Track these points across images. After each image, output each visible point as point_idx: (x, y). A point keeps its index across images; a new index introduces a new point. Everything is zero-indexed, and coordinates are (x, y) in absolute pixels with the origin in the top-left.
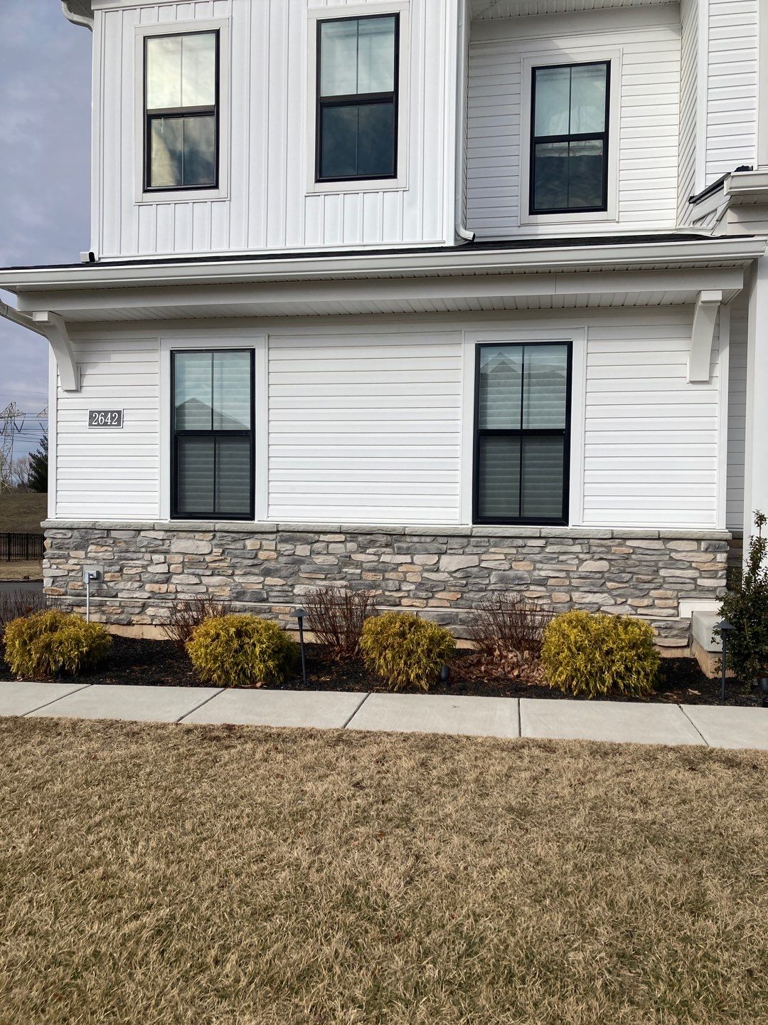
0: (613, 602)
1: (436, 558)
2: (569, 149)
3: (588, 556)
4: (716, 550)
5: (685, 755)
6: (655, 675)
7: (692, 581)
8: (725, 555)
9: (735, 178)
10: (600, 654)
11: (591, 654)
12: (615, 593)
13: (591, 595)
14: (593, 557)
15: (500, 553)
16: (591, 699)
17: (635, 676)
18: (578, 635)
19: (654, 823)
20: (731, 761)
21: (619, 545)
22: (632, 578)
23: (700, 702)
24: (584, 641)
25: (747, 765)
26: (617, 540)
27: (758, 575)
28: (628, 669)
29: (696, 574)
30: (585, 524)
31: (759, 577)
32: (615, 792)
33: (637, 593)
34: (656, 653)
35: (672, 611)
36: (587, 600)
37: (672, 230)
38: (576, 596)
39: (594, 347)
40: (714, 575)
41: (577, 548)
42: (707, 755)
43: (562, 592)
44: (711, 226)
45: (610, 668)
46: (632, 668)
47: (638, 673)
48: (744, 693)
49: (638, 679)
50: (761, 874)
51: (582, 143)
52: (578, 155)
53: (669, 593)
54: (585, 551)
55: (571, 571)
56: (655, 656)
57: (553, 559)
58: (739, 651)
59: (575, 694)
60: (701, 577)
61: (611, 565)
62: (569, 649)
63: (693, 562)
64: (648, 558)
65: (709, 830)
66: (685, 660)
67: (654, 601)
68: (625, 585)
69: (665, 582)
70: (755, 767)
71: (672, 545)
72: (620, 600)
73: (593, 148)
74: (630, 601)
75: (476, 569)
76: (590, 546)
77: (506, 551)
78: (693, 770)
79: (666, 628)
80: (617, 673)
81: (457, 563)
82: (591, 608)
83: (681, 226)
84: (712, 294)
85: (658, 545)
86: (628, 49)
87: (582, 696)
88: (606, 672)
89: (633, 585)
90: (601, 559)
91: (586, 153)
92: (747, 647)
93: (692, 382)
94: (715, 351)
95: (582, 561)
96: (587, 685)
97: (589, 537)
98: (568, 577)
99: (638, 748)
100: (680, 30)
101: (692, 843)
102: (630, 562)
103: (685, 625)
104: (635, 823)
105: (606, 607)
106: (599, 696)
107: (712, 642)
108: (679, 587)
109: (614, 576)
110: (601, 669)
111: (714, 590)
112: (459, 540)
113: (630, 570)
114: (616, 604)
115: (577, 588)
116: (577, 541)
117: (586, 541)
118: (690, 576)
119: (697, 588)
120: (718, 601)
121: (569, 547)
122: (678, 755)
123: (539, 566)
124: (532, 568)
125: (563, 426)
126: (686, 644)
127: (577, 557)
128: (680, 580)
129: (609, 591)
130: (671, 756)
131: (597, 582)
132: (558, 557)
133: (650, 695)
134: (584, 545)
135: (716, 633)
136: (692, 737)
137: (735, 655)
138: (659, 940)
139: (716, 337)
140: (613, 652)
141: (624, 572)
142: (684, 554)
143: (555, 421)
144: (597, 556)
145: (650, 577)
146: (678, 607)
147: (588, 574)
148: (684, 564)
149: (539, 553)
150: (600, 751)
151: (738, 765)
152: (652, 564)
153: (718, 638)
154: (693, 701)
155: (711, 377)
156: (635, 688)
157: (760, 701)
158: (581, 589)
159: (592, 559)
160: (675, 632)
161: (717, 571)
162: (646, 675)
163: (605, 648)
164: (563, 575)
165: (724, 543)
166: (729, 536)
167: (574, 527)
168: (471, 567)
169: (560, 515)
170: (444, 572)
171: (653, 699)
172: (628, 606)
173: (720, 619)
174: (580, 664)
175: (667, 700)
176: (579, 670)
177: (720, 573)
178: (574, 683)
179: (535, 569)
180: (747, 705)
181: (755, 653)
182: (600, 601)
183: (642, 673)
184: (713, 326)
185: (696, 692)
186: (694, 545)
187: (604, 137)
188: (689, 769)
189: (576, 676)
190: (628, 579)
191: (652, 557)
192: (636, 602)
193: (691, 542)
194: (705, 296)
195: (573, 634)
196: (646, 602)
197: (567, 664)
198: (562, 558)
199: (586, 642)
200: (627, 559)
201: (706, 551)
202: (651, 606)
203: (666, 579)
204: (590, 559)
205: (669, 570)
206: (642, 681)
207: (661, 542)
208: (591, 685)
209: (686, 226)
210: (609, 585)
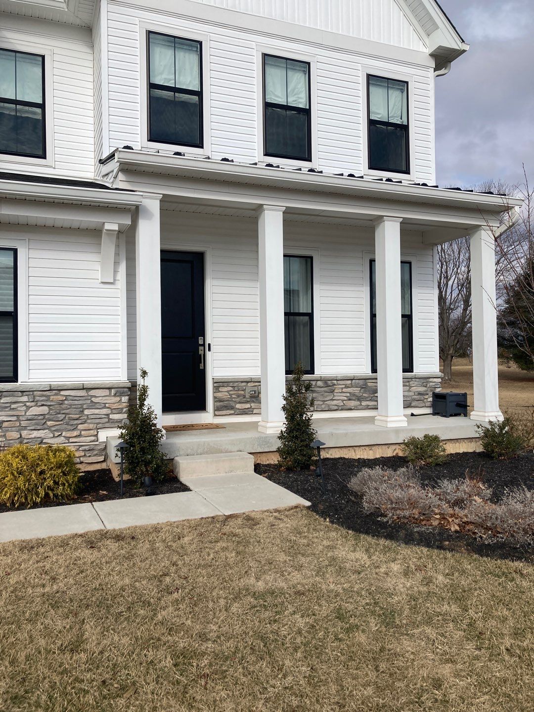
0: (52, 435)
2: (16, 110)
3: (33, 404)
4: (122, 394)
5: (89, 538)
6: (76, 484)
7: (106, 417)
8: (127, 398)
9: (121, 153)
10: (35, 475)
11: (28, 475)
12: (53, 429)
13: (35, 432)
14: (37, 404)
16: (29, 509)
17: (61, 488)
18: (19, 463)
19: (57, 592)
20: (118, 537)
21: (56, 395)
22: (65, 417)
23: (107, 498)
24: (23, 467)
25: (128, 537)
26: (54, 391)
27: (144, 410)
28: (56, 483)
29: (109, 411)
30: (29, 381)
31: (144, 411)
32: (33, 575)
33: (70, 427)
34: (77, 469)
35: (93, 438)
36: (33, 436)
37: (92, 179)
38: (24, 433)
39: (33, 254)
40: (120, 411)
41: (25, 399)
42: (104, 535)
43: (14, 431)
44: (111, 181)
45: (42, 484)
46: (59, 482)
47: (64, 485)
48: (136, 489)
49: (63, 489)
50: (124, 610)
51: (27, 108)
52: (23, 115)
53: (91, 426)
54: (31, 400)
55: (21, 415)
56: (77, 471)
57: (6, 407)
58: (132, 461)
59: (16, 506)
60: (112, 413)
61: (50, 409)
62: (12, 474)
63: (107, 403)
64: (76, 402)
65: (95, 588)
66: (103, 471)
67: (81, 433)
68: (61, 423)
69: (88, 418)
70: (133, 538)
71: (92, 393)
72: (57, 434)
73: (35, 113)
74: (64, 434)
76: (34, 396)
78: (92, 547)
79: (89, 450)
80: (48, 487)
82: (36, 441)
83: (97, 178)
84: (112, 225)
85: (82, 393)
86: (56, 51)
87: (22, 507)
88: (40, 487)
89: (66, 422)
90: (43, 405)
91: (30, 116)
92: (137, 458)
93: (103, 283)
94: (116, 263)
95: (28, 408)
96: (26, 499)
97: (34, 390)
98: (18, 420)
99: (56, 539)
100: (92, 47)
101: (81, 600)
102: (64, 406)
103: (102, 447)
104: (43, 595)
105: (47, 440)
106: (35, 506)
107: (116, 457)
108: (97, 421)
109: (52, 416)
110: (36, 485)
111: (120, 421)
113: (64, 412)
114: (54, 437)
115: (25, 428)
116: (25, 394)
117: (31, 393)
118: (105, 413)
119: (110, 421)
120: (119, 429)
121: (18, 398)
122: (84, 539)
125: (11, 309)
126: (103, 459)
127: (25, 405)
128: (98, 416)
129: (49, 428)
130: (79, 540)
131: (40, 422)
132: (10, 406)
133: (73, 499)
134: (30, 396)
135: (118, 450)
136: (96, 525)
137: (130, 464)
138: (45, 678)
139: (117, 254)
140: (45, 472)
141: (59, 414)
142: (100, 398)
143: (5, 306)
144: (39, 404)
145: (78, 416)
146: (97, 435)
147: (33, 417)
148: (101, 405)
150: (27, 547)
151: (123, 539)
152: (79, 406)
153: (119, 454)
154: (102, 499)
155: (115, 280)
156: (62, 495)
157: (145, 492)
158: (28, 428)
159: (36, 405)
160: (96, 452)
161: (122, 409)
162: (70, 485)
163: (39, 470)
164: (14, 418)
165: (126, 389)
166: (129, 385)
167: (22, 383)
169: (11, 374)
171: (75, 501)
172: (63, 438)
173: (121, 441)
174: (21, 484)
175: (84, 501)
176: (20, 489)
177: (125, 410)
178: (16, 498)
180: (137, 496)
181: (142, 461)
182: (42, 435)
183: (67, 484)
184: (114, 246)
185: (105, 492)
186: (107, 392)
187: (42, 106)
188: (90, 547)
189: (17, 493)
190: (62, 418)
191: (78, 401)
192: (68, 434)
193: (105, 390)
194: (107, 226)
195: (16, 463)
196: (75, 433)
197: (10, 486)
198: (13, 406)
199: (25, 467)
200: (62, 404)
201: (115, 395)
202: (79, 436)
203: (89, 416)
204: (35, 406)
205: (91, 410)
206: (67, 490)
207: (85, 391)
208: (29, 499)
209: (99, 178)
210: (49, 423)
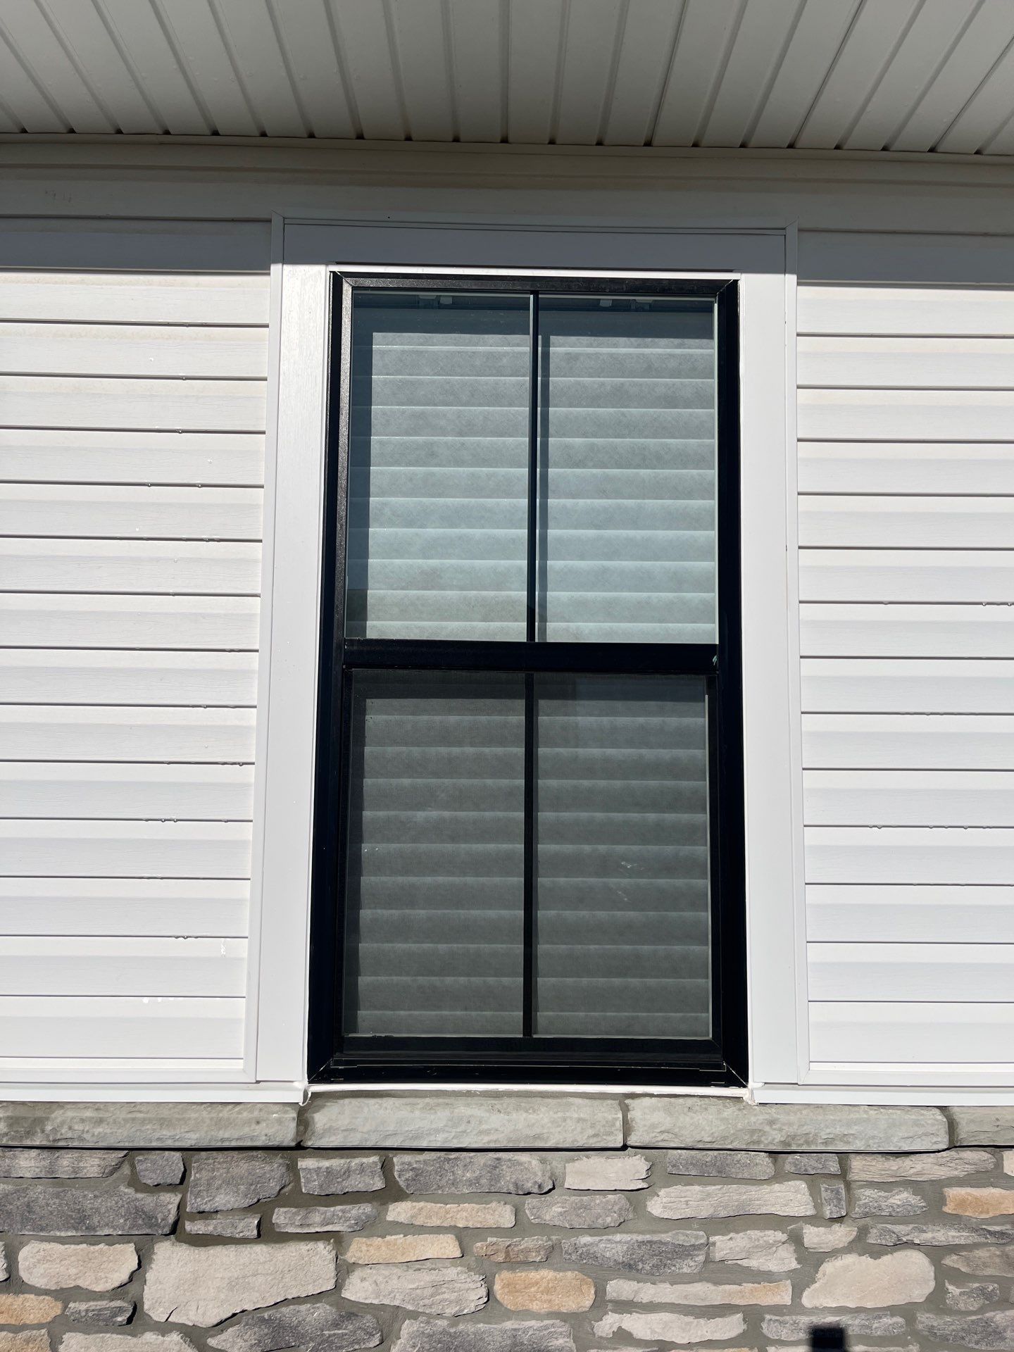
1: (126, 1258)
3: (841, 1235)
14: (863, 1237)
15: (438, 1230)
21: (978, 1178)
26: (969, 1155)
41: (792, 1199)
54: (828, 1212)
55: (770, 1311)
57: (682, 1252)
61: (943, 1275)
75: (323, 1311)
76: (849, 1187)
77: (466, 1215)
81: (232, 1285)
90: (901, 1245)
95: (811, 1261)
98: (754, 1339)
109: (961, 1323)
112: (242, 1166)
116: (789, 1163)
117: (831, 1165)
121: (753, 1192)
123: (619, 1288)
124: (587, 1301)
125: (707, 632)
127: (795, 1241)
132: (708, 1244)
134: (823, 1184)
144: (879, 1234)
147: (843, 1321)
149: (620, 1226)
159: (860, 1245)
164: (729, 1329)
167: (772, 1095)
168: (297, 1300)
169: (705, 1030)
170: (165, 1328)
179: (601, 1304)
198: (726, 1246)
204: (850, 1248)
